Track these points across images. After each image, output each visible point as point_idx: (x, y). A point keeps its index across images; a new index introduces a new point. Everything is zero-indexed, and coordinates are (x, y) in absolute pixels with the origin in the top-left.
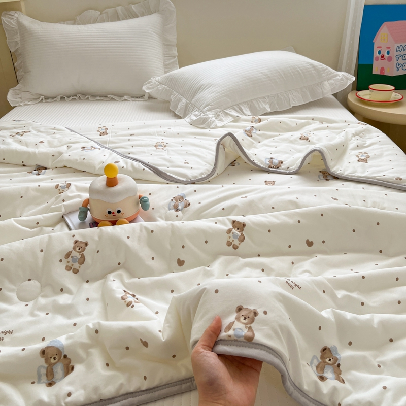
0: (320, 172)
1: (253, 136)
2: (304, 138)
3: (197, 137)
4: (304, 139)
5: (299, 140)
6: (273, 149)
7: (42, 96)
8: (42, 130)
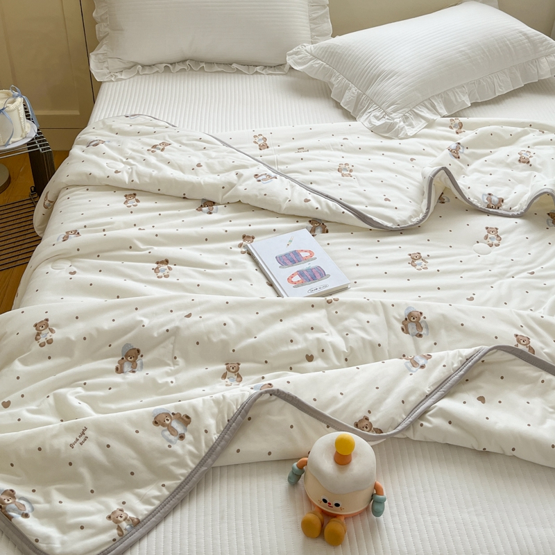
0: (549, 214)
1: (461, 157)
2: (524, 160)
3: (386, 153)
4: (524, 162)
5: (518, 163)
6: (488, 178)
7: (135, 64)
8: (185, 142)
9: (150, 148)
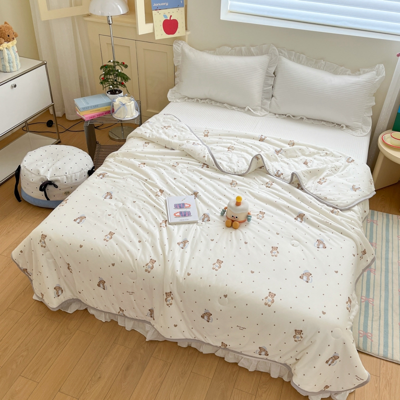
7: (186, 97)
8: (177, 127)
9: (163, 127)
